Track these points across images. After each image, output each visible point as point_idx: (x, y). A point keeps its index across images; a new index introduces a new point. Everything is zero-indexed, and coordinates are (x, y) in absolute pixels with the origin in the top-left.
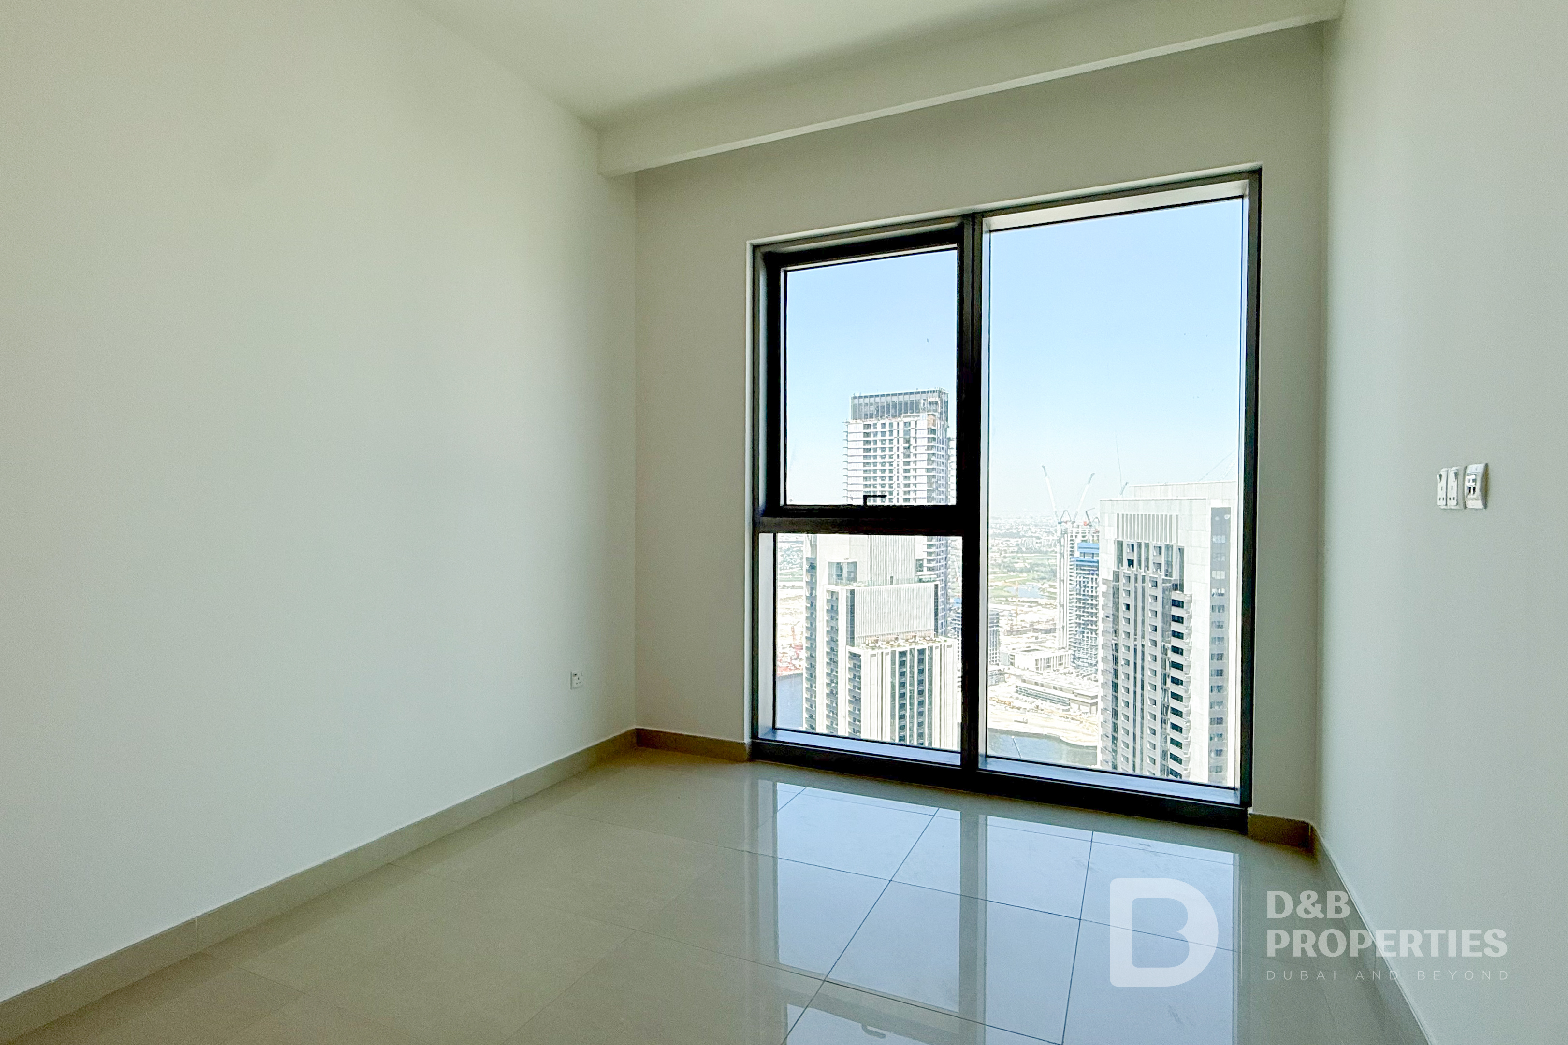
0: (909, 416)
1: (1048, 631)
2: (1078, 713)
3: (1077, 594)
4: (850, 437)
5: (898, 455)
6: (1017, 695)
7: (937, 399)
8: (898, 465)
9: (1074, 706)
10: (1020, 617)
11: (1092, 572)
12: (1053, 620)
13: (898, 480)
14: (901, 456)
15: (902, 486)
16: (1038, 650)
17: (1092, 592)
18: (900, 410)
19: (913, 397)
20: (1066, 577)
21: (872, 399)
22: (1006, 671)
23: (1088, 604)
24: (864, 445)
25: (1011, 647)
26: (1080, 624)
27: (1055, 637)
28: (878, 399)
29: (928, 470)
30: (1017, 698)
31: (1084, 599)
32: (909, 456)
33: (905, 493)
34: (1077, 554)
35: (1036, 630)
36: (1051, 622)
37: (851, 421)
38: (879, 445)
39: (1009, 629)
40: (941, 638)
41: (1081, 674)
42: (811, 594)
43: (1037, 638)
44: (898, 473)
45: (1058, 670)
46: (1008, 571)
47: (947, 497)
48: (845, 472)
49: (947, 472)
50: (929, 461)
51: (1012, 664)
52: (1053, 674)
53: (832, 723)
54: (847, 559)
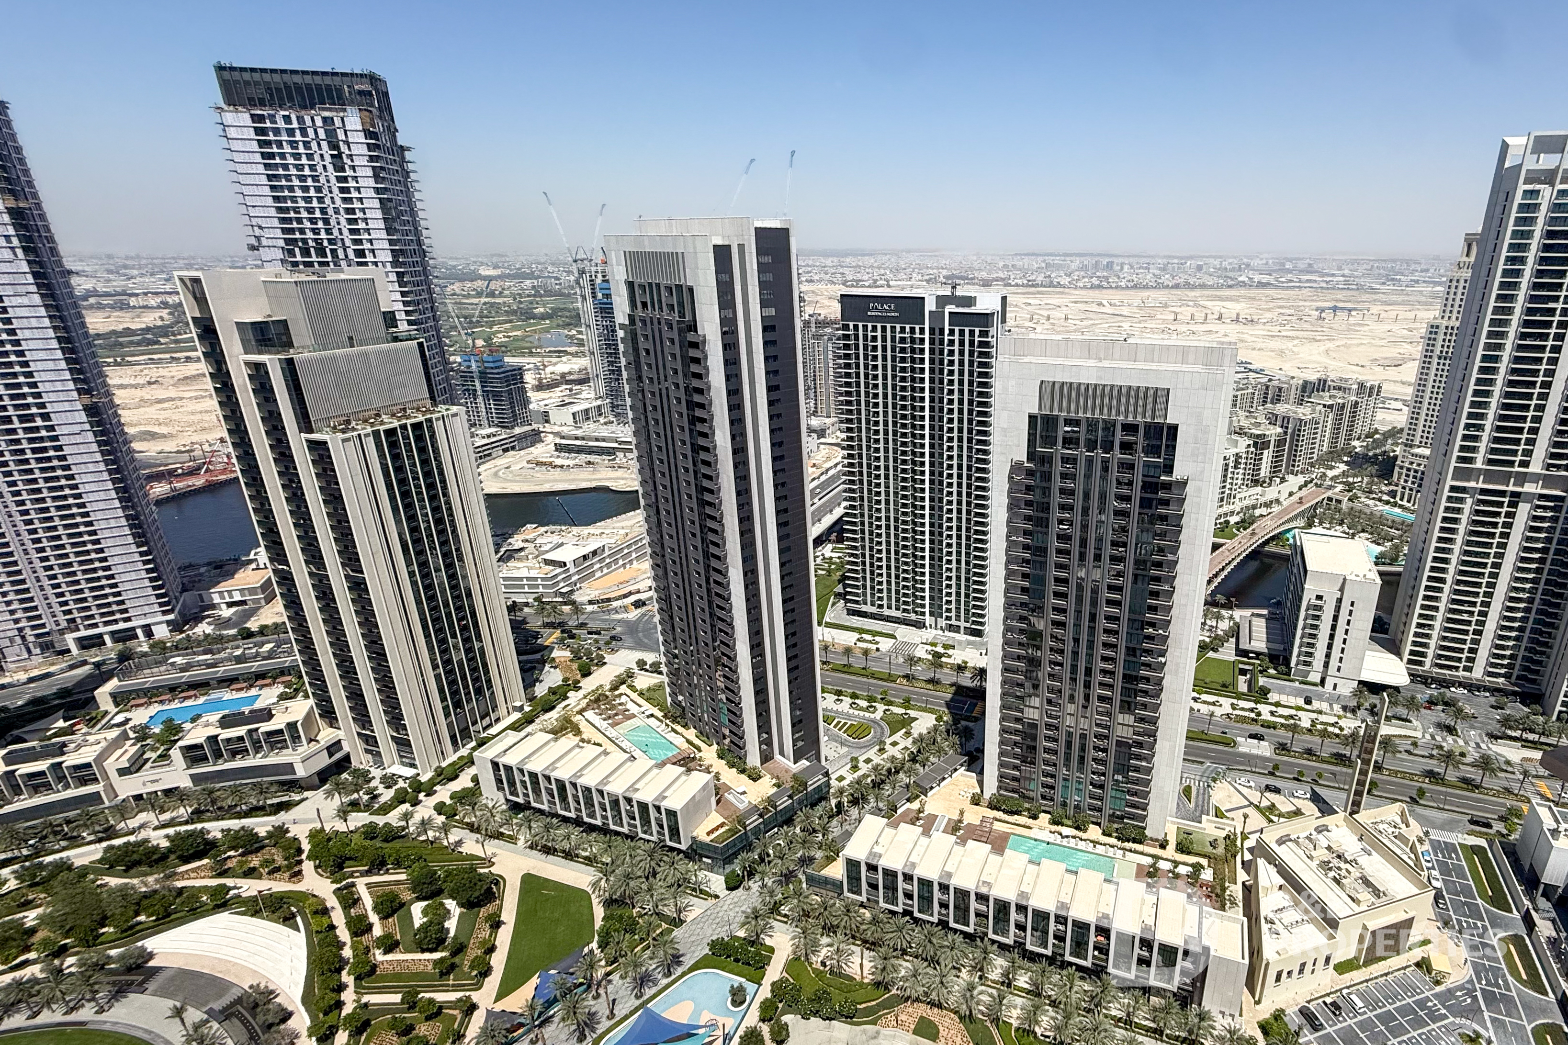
0: (329, 109)
1: (583, 382)
2: (626, 460)
4: (231, 133)
5: (324, 166)
7: (369, 87)
8: (326, 180)
9: (617, 455)
10: (551, 371)
12: (586, 369)
13: (333, 203)
14: (330, 168)
15: (342, 211)
16: (573, 403)
18: (311, 96)
19: (330, 82)
21: (258, 78)
22: (541, 429)
24: (260, 147)
25: (542, 404)
27: (590, 387)
28: (267, 76)
29: (377, 191)
30: (558, 457)
32: (342, 169)
33: (351, 221)
35: (569, 382)
36: (584, 372)
37: (226, 107)
38: (287, 148)
39: (537, 383)
40: (442, 408)
41: (622, 422)
42: (219, 369)
43: (570, 390)
44: (331, 192)
45: (597, 421)
46: (527, 318)
49: (409, 194)
50: (376, 177)
51: (547, 421)
52: (592, 426)
53: (306, 532)
54: (269, 316)
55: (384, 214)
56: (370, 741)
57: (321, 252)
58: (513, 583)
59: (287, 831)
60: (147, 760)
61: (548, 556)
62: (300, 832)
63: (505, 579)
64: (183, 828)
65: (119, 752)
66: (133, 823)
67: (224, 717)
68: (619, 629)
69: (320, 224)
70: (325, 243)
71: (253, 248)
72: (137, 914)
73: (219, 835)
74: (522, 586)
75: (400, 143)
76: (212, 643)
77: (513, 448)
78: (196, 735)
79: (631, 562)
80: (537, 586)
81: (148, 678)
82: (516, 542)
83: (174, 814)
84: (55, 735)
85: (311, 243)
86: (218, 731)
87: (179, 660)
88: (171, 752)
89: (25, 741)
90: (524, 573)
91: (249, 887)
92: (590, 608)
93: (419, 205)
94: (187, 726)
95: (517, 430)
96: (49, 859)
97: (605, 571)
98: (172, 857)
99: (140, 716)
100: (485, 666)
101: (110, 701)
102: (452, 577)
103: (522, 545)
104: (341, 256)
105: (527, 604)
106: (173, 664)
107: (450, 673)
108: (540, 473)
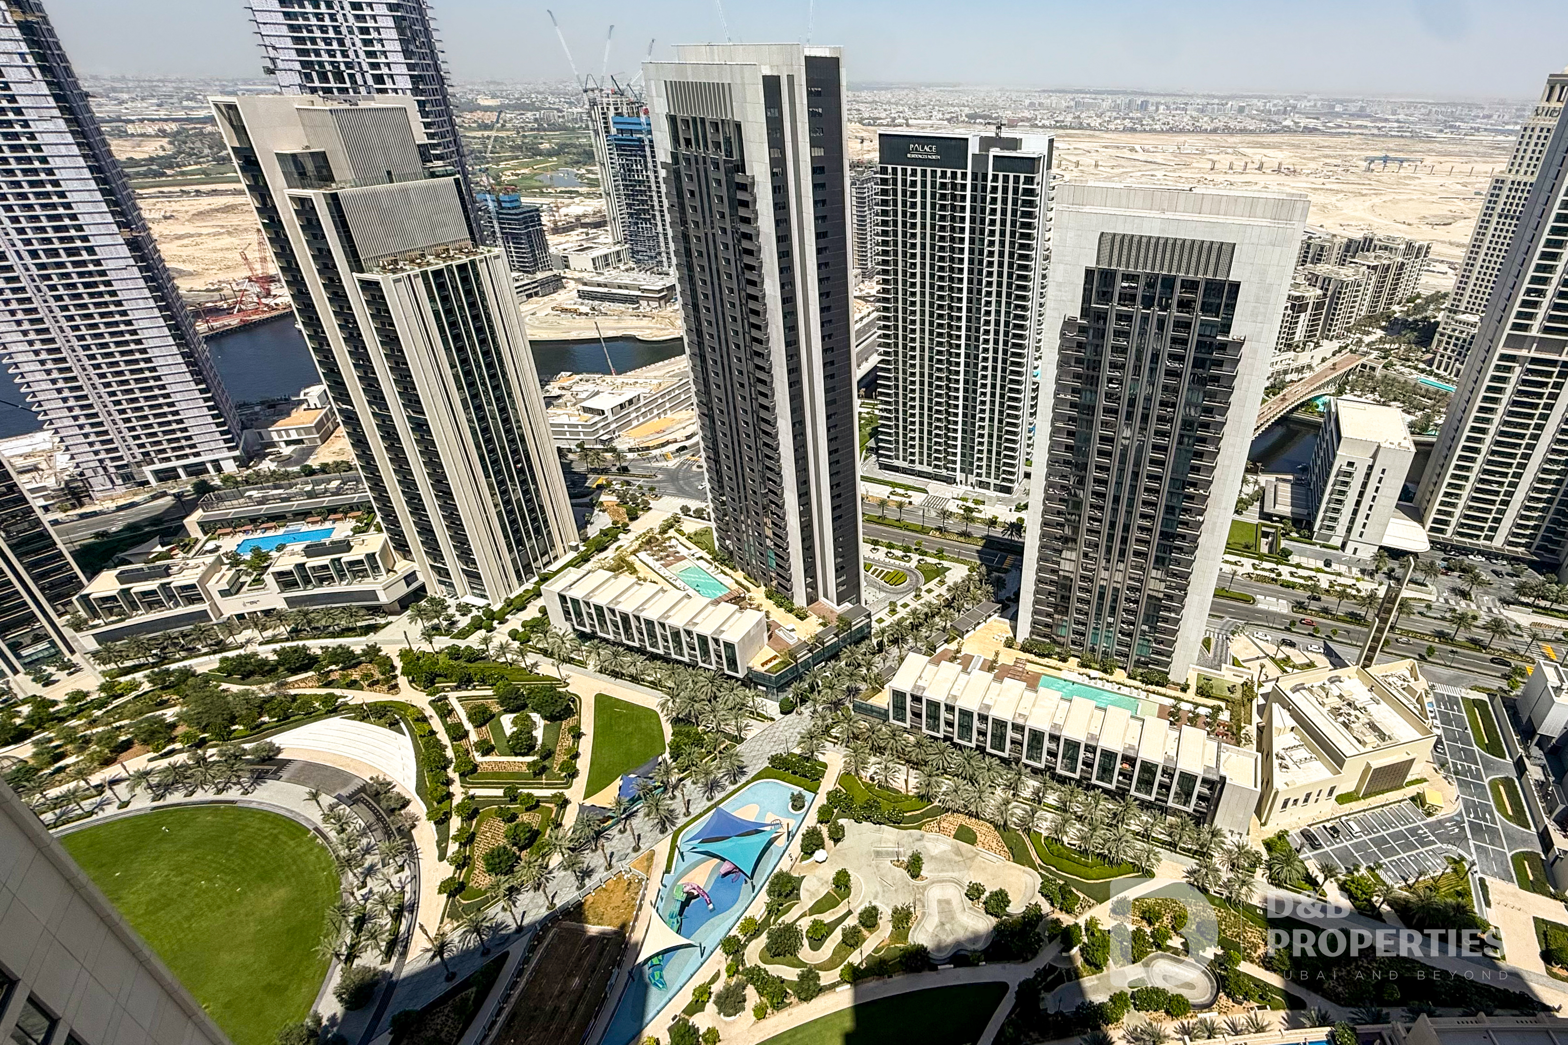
1: (597, 225)
2: (649, 309)
3: (622, 180)
6: (581, 300)
9: (644, 303)
10: (563, 211)
15: (356, 31)
16: (592, 247)
20: (607, 161)
22: (562, 275)
23: (637, 191)
25: (561, 247)
26: (632, 214)
27: (607, 230)
30: (582, 304)
31: (631, 185)
34: (613, 131)
35: (584, 225)
36: (599, 214)
40: (482, 247)
43: (587, 234)
45: (619, 268)
51: (568, 267)
52: (613, 273)
53: (366, 373)
54: (307, 147)
55: (400, 34)
56: (443, 573)
57: (339, 77)
58: (558, 430)
59: (379, 650)
60: (243, 584)
61: (587, 404)
62: (392, 651)
63: (552, 425)
64: (287, 644)
65: (217, 576)
66: (241, 638)
67: (307, 547)
68: (660, 477)
69: (335, 45)
70: (342, 67)
71: (269, 71)
72: (261, 716)
73: (319, 652)
74: (564, 433)
76: (280, 479)
77: (537, 294)
78: (285, 562)
79: (665, 412)
80: (578, 433)
82: (554, 388)
83: (276, 632)
84: (157, 558)
85: (328, 67)
86: (304, 560)
87: (255, 494)
88: (264, 577)
89: (130, 563)
90: (564, 420)
91: (355, 697)
92: (630, 456)
93: (433, 24)
94: (274, 554)
95: (540, 277)
96: (173, 667)
97: (641, 420)
98: (281, 669)
99: (229, 544)
100: (541, 507)
101: (199, 529)
102: (506, 421)
103: (559, 392)
104: (360, 81)
105: (570, 450)
106: (250, 497)
107: (510, 512)
108: (566, 320)
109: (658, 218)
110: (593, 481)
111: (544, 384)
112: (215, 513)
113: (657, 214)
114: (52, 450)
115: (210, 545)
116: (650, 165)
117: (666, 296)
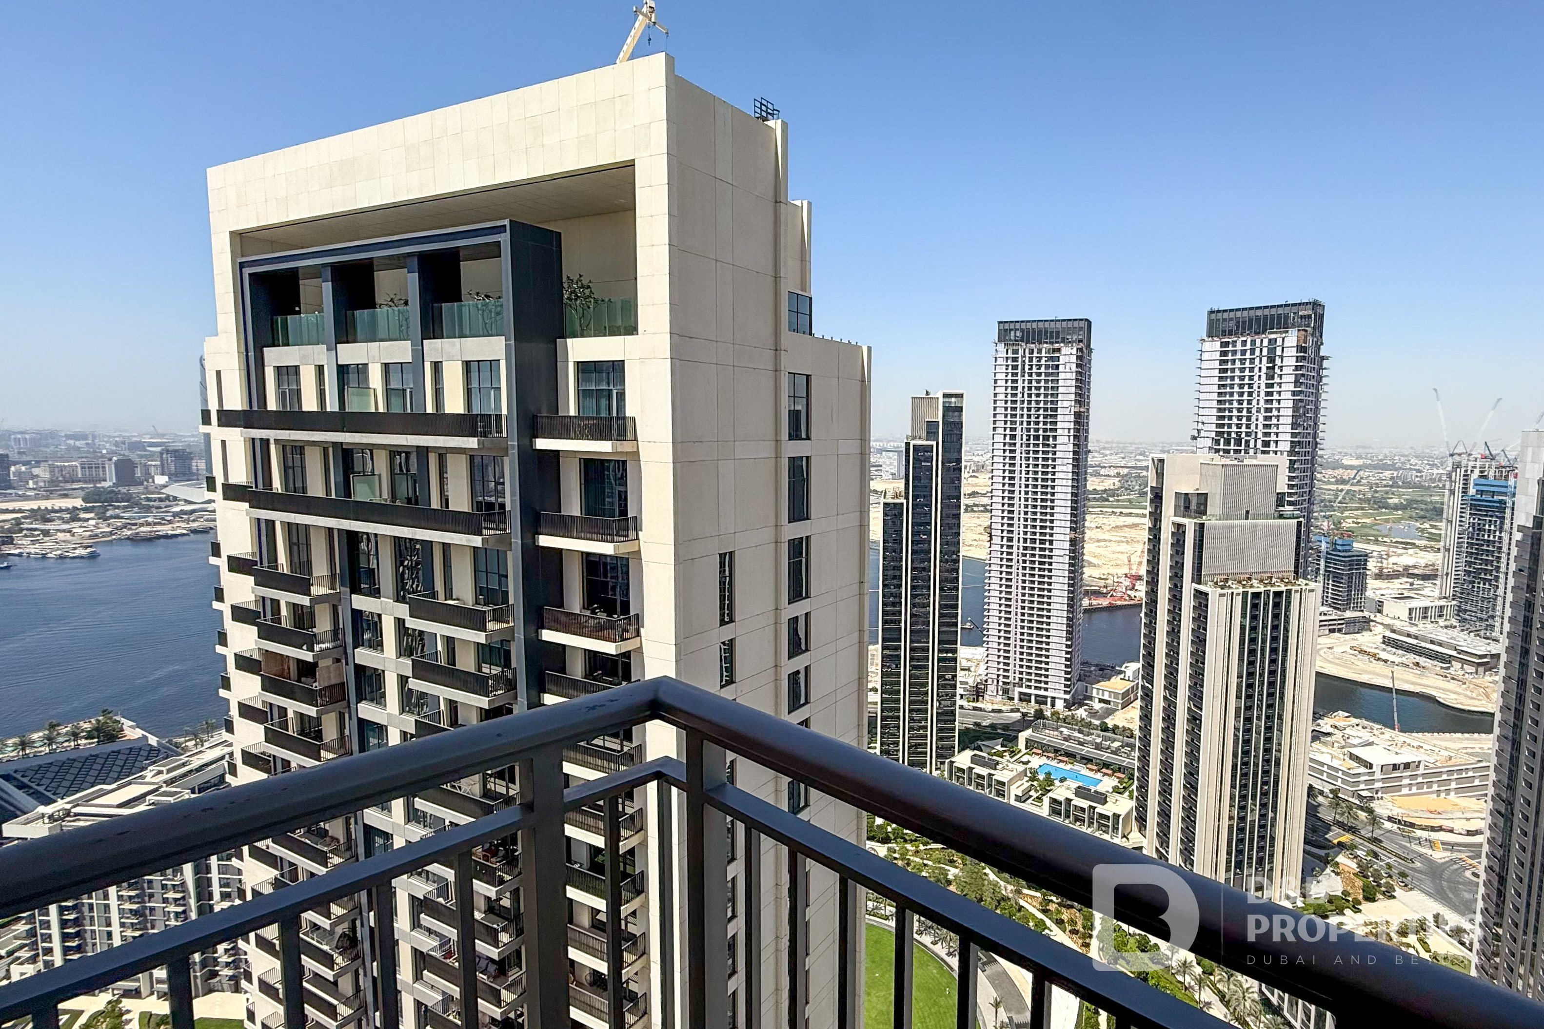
0: (1276, 333)
1: (1426, 577)
2: (1461, 672)
3: (1468, 538)
4: (1205, 356)
5: (1260, 376)
6: (1384, 646)
7: (1310, 312)
8: (1259, 388)
9: (1457, 665)
10: (1392, 560)
11: (1490, 513)
12: (1433, 565)
13: (1258, 404)
14: (1264, 377)
15: (1262, 410)
16: (1412, 598)
17: (1489, 536)
18: (1265, 324)
19: (1280, 311)
20: (1456, 519)
21: (1232, 314)
22: (1372, 618)
23: (1483, 550)
24: (1220, 365)
25: (1379, 592)
26: (1470, 571)
27: (1435, 584)
28: (1239, 314)
29: (1294, 393)
30: (1384, 650)
31: (1477, 544)
32: (1273, 378)
33: (1266, 418)
34: (1472, 491)
35: (1412, 576)
36: (1431, 568)
37: (1206, 339)
38: (1238, 365)
39: (1377, 571)
40: (1302, 581)
41: (1467, 630)
42: (1155, 525)
43: (1412, 584)
44: (1258, 396)
45: (1437, 622)
46: (1380, 507)
47: (1316, 424)
48: (1197, 395)
49: (1317, 395)
50: (1297, 382)
51: (1380, 611)
52: (1430, 626)
53: (1172, 663)
54: (1197, 489)
55: (1294, 412)
57: (1238, 442)
58: (1316, 767)
60: (1031, 796)
61: (1356, 751)
63: (1311, 760)
65: (1019, 783)
67: (1079, 787)
68: (1418, 864)
69: (1244, 421)
70: (1243, 435)
71: (1194, 438)
74: (1322, 772)
75: (1322, 354)
76: (1084, 726)
77: (1340, 630)
78: (1061, 792)
79: (1448, 791)
80: (1336, 778)
81: (1048, 736)
82: (1325, 725)
84: (995, 754)
85: (1233, 435)
86: (1072, 796)
87: (1066, 731)
88: (1044, 798)
89: (981, 751)
90: (1326, 759)
92: (1388, 825)
93: (1323, 404)
94: (1057, 783)
95: (1348, 614)
97: (1414, 790)
99: (1036, 762)
100: (1272, 839)
101: (1024, 743)
102: (1268, 740)
103: (1330, 730)
104: (1252, 444)
105: (1321, 793)
106: (1061, 732)
107: (1241, 830)
108: (1362, 662)
109: (1502, 580)
110: (1336, 836)
111: (1317, 716)
112: (1038, 736)
113: (1502, 576)
114: (980, 661)
115: (1024, 759)
116: (1507, 527)
117: (1488, 663)
